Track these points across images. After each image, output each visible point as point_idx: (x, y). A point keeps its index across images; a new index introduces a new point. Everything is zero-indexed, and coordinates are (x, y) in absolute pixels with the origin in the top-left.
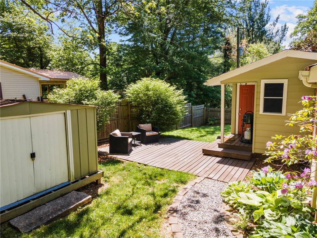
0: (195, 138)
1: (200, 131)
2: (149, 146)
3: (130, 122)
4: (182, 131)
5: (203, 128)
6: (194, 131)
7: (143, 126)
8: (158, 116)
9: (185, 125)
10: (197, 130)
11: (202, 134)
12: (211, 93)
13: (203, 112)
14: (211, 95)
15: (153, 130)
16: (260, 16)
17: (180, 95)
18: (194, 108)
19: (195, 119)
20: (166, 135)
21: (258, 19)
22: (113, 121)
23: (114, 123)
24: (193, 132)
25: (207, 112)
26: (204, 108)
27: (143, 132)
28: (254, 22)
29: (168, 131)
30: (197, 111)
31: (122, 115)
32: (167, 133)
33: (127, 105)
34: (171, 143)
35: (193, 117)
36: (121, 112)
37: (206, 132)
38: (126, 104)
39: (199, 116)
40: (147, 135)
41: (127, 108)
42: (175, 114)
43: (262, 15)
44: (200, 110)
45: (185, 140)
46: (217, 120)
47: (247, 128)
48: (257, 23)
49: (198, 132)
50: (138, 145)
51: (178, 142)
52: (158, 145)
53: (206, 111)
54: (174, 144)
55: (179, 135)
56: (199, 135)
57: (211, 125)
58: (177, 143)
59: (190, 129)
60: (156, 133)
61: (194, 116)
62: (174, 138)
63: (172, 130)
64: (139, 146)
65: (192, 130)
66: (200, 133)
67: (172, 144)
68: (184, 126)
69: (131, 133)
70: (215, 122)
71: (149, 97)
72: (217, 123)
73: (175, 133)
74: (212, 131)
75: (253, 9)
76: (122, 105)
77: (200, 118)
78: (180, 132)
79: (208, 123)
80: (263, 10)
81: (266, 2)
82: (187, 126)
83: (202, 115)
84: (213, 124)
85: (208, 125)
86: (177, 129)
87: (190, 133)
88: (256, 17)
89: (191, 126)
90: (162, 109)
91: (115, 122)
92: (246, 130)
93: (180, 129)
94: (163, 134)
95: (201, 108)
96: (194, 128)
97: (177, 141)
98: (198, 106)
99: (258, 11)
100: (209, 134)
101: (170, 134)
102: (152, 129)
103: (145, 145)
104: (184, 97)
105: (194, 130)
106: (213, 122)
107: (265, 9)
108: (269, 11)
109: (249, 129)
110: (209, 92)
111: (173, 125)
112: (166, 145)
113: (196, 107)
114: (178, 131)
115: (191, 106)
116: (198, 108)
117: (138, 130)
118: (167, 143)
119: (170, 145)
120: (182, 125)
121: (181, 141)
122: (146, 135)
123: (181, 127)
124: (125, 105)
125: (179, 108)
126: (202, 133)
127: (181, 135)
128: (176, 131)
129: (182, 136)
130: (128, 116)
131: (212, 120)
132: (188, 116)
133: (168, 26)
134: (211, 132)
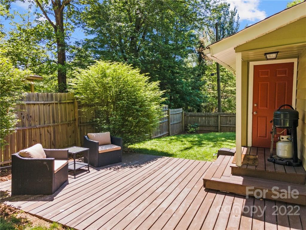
0: (178, 153)
1: (182, 141)
2: (103, 172)
3: (78, 130)
4: (157, 141)
5: (184, 137)
6: (174, 141)
7: (94, 137)
8: (122, 118)
9: (161, 134)
10: (177, 140)
11: (186, 146)
12: (188, 96)
13: (181, 117)
14: (188, 98)
15: (113, 141)
16: (230, 24)
17: (155, 89)
18: (171, 112)
19: (173, 125)
20: (135, 149)
21: (228, 27)
22: (46, 129)
23: (48, 132)
24: (172, 143)
25: (186, 117)
26: (182, 113)
27: (93, 146)
28: (224, 30)
29: (139, 142)
30: (174, 115)
31: (64, 119)
32: (137, 146)
33: (73, 103)
34: (143, 163)
35: (171, 123)
36: (61, 114)
37: (190, 142)
38: (71, 101)
39: (177, 122)
40: (100, 152)
41: (72, 107)
42: (148, 116)
43: (231, 23)
44: (178, 115)
45: (166, 158)
46: (199, 126)
47: (281, 136)
48: (228, 30)
49: (179, 143)
50: (84, 171)
51: (155, 162)
52: (120, 170)
53: (185, 115)
54: (148, 165)
55: (154, 148)
56: (183, 147)
57: (192, 133)
58: (152, 163)
59: (168, 139)
60: (117, 147)
61: (171, 121)
62: (148, 154)
63: (144, 140)
64: (85, 173)
65: (171, 139)
66: (183, 144)
67: (145, 166)
68: (159, 135)
69: (67, 149)
70: (196, 129)
71: (105, 88)
72: (199, 130)
73: (148, 145)
74: (198, 141)
75: (222, 17)
76: (64, 102)
77: (178, 125)
78: (156, 143)
79: (188, 130)
80: (232, 17)
81: (235, 11)
82: (164, 134)
83: (181, 121)
84: (194, 131)
85: (188, 133)
86: (151, 139)
87: (169, 145)
88: (226, 25)
89: (168, 135)
90: (128, 108)
91: (49, 130)
92: (280, 140)
93: (155, 138)
94: (131, 146)
95: (179, 112)
96: (173, 138)
97: (153, 159)
98: (175, 110)
99: (228, 20)
100: (196, 145)
101: (141, 147)
102: (111, 140)
103: (96, 171)
104: (162, 93)
105: (173, 139)
106: (194, 129)
107: (235, 17)
108: (238, 19)
109: (287, 139)
110: (186, 95)
111: (146, 133)
112: (134, 169)
113: (174, 111)
114: (153, 141)
115: (168, 109)
116: (175, 112)
117: (85, 143)
118: (136, 163)
119: (141, 169)
120: (157, 133)
121: (159, 159)
122: (98, 151)
123: (156, 136)
124: (68, 103)
125: (154, 107)
126: (185, 144)
127: (157, 147)
128: (149, 142)
129: (159, 149)
130: (75, 120)
131: (193, 127)
132: (164, 122)
133: (138, 16)
134: (197, 143)
